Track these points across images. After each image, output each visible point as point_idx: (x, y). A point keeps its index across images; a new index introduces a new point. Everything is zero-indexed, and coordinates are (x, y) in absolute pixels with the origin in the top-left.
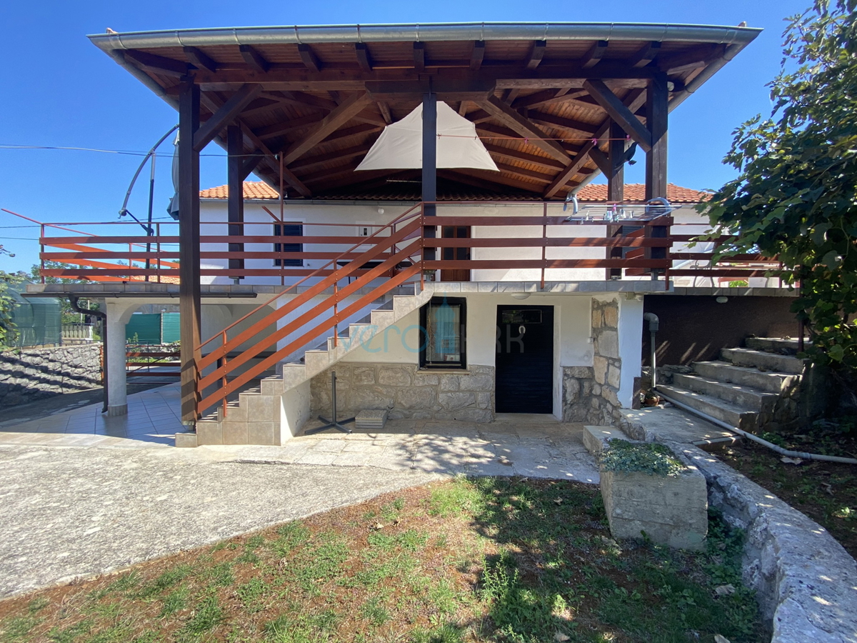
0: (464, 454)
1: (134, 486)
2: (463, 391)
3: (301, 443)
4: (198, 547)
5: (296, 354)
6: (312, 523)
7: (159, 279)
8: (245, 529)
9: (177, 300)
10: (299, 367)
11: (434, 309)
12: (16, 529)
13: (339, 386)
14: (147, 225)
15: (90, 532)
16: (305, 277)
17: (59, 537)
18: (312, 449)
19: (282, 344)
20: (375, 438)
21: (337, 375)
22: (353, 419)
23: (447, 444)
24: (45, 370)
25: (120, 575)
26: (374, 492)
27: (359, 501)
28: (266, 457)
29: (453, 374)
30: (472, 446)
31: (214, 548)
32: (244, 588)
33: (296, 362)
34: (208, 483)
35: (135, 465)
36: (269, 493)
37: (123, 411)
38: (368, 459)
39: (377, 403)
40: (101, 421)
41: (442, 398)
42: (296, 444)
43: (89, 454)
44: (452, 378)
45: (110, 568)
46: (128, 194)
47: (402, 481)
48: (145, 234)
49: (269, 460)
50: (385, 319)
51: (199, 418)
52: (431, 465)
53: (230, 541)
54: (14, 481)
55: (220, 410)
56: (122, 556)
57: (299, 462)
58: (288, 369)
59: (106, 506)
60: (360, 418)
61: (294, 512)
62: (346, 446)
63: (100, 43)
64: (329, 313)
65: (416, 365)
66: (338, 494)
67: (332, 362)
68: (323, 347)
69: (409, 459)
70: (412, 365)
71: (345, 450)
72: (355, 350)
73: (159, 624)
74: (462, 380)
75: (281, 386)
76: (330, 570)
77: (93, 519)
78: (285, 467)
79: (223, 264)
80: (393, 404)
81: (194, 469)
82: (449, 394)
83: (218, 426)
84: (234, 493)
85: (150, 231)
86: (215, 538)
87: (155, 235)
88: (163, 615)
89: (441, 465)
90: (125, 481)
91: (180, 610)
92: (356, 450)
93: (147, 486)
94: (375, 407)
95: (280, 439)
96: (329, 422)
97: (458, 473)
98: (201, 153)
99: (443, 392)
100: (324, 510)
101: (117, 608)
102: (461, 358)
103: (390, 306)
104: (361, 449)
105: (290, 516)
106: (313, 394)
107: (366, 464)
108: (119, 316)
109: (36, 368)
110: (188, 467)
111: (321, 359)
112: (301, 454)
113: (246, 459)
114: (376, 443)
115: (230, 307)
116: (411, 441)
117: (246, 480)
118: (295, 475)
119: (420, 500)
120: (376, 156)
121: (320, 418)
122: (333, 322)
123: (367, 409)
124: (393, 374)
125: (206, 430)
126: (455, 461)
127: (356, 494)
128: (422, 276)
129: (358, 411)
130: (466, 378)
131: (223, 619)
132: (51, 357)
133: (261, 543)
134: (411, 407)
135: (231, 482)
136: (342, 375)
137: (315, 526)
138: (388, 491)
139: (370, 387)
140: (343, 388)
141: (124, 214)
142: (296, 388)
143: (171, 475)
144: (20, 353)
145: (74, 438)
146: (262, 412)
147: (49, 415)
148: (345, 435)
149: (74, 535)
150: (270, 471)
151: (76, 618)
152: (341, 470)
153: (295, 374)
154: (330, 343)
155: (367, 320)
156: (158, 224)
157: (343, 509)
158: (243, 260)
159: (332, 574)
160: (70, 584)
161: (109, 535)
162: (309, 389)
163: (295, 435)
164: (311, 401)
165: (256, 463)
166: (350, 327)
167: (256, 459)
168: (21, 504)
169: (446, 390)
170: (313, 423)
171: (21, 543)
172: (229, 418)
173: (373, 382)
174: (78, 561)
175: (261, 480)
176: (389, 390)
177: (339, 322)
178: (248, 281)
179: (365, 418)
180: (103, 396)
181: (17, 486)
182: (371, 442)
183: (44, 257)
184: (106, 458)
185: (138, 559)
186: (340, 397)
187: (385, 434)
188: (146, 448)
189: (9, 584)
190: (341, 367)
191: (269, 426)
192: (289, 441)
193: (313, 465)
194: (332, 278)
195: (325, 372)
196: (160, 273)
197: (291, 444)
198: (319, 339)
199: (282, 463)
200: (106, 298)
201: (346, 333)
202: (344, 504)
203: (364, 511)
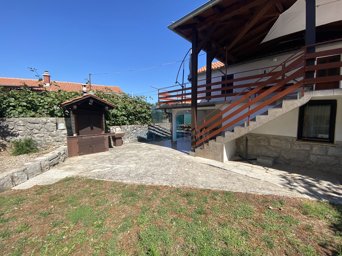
0: (328, 190)
1: (180, 164)
2: (329, 156)
3: (232, 164)
4: (197, 188)
5: (230, 128)
6: (237, 195)
7: (185, 103)
8: (212, 188)
9: (190, 109)
10: (231, 133)
11: (310, 107)
12: (154, 168)
13: (249, 144)
14: (182, 85)
15: (170, 173)
16: (235, 96)
17: (163, 173)
18: (236, 167)
19: (224, 124)
20: (267, 169)
21: (248, 139)
22: (256, 159)
23: (315, 182)
24: (159, 129)
25: (177, 188)
26: (267, 193)
27: (260, 194)
28: (218, 165)
29: (322, 145)
30: (334, 188)
31: (202, 190)
32: (212, 207)
33: (230, 131)
34: (199, 169)
35: (179, 158)
36: (220, 178)
37: (176, 143)
38: (264, 177)
39: (269, 154)
40: (171, 145)
41: (312, 158)
42: (229, 164)
43: (169, 153)
44: (322, 147)
45: (174, 185)
46: (177, 76)
47: (284, 192)
48: (181, 88)
49: (220, 167)
50: (276, 113)
51: (196, 147)
52: (303, 190)
53: (207, 190)
54: (153, 156)
55: (202, 146)
56: (177, 183)
57: (231, 170)
58: (227, 134)
59: (173, 168)
60: (259, 159)
61: (230, 188)
62: (252, 169)
63: (170, 28)
64: (246, 110)
65: (295, 138)
66: (249, 187)
67: (246, 132)
68: (243, 125)
69: (289, 184)
70: (292, 138)
71: (251, 171)
72: (258, 128)
73: (187, 206)
74: (329, 149)
75: (224, 140)
76: (246, 215)
77: (170, 170)
78: (226, 171)
79: (204, 95)
80: (279, 156)
81: (195, 163)
82: (319, 156)
83: (202, 151)
84: (208, 175)
85: (183, 87)
86: (201, 187)
87: (184, 88)
88: (188, 204)
89: (310, 192)
90: (177, 162)
91: (193, 205)
92: (257, 173)
93: (183, 165)
94: (268, 156)
95: (223, 160)
96: (244, 158)
97: (323, 199)
98: (198, 55)
99: (314, 154)
100: (242, 191)
101: (176, 197)
102: (330, 137)
103: (280, 106)
104: (260, 173)
105: (228, 189)
106: (236, 145)
107: (262, 180)
108: (175, 114)
109: (157, 129)
110: (193, 162)
111: (242, 131)
112: (232, 168)
113: (211, 164)
114: (268, 172)
115: (205, 111)
116: (289, 176)
117: (212, 171)
118: (230, 175)
119: (296, 204)
120: (272, 33)
121: (239, 156)
122: (248, 115)
123: (264, 156)
124: (279, 141)
125: (198, 152)
126: (320, 192)
127: (258, 190)
128: (304, 88)
129: (258, 156)
130: (333, 149)
131: (206, 214)
132: (160, 126)
133: (218, 194)
134: (290, 160)
135: (206, 171)
136: (250, 139)
137: (239, 197)
138: (276, 195)
139: (265, 146)
140: (251, 145)
141: (176, 83)
142: (230, 142)
143: (188, 163)
144: (154, 125)
145: (165, 148)
146: (217, 149)
147: (160, 141)
148: (251, 165)
149: (166, 173)
150: (220, 171)
151: (167, 196)
152: (250, 179)
153: (230, 136)
154: (246, 124)
155: (266, 113)
156: (185, 84)
157: (251, 194)
158: (211, 93)
159: (247, 217)
160: (165, 186)
161: (174, 176)
162: (235, 143)
163: (229, 160)
164: (236, 148)
165: (215, 167)
166: (256, 117)
167: (215, 165)
168: (155, 162)
169: (316, 154)
170: (236, 157)
171: (155, 172)
172: (205, 149)
173: (267, 144)
174: (167, 180)
175: (217, 173)
176: (277, 149)
177: (251, 114)
178: (212, 100)
179: (262, 160)
180: (171, 138)
181: (154, 158)
182: (265, 171)
183: (159, 98)
184: (173, 155)
185: (181, 185)
186: (249, 149)
187: (273, 169)
188: (182, 154)
189: (153, 181)
190: (250, 135)
191: (219, 155)
192: (227, 162)
193: (237, 173)
194: (248, 95)
195: (242, 137)
196: (185, 100)
197: (228, 163)
198: (241, 122)
199: (224, 169)
200: (172, 109)
201: (254, 120)
202: (252, 193)
203: (262, 199)
